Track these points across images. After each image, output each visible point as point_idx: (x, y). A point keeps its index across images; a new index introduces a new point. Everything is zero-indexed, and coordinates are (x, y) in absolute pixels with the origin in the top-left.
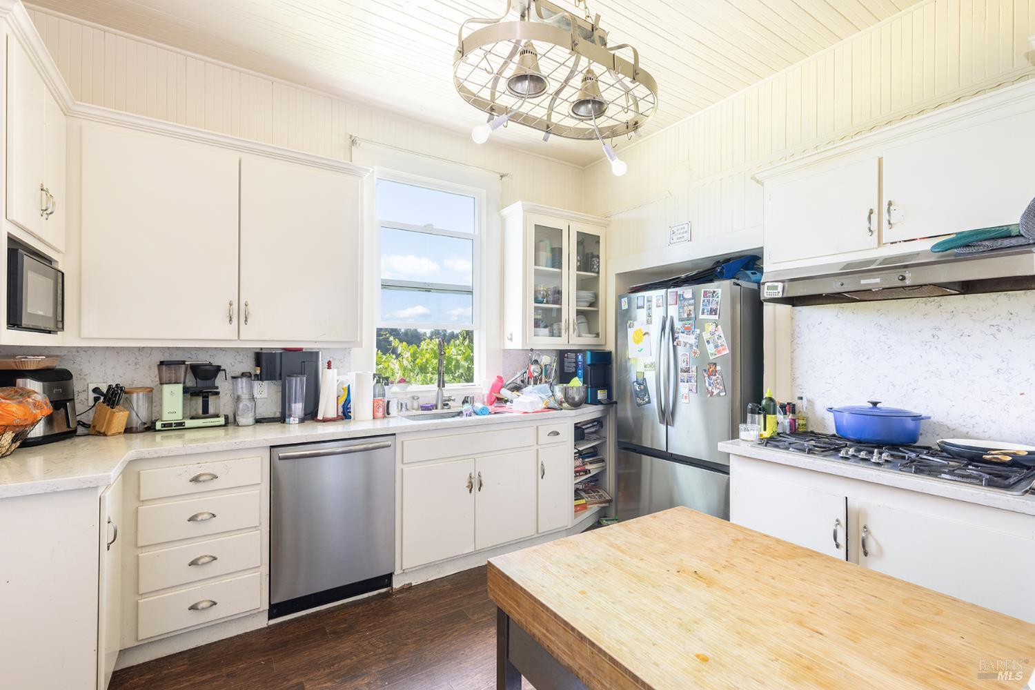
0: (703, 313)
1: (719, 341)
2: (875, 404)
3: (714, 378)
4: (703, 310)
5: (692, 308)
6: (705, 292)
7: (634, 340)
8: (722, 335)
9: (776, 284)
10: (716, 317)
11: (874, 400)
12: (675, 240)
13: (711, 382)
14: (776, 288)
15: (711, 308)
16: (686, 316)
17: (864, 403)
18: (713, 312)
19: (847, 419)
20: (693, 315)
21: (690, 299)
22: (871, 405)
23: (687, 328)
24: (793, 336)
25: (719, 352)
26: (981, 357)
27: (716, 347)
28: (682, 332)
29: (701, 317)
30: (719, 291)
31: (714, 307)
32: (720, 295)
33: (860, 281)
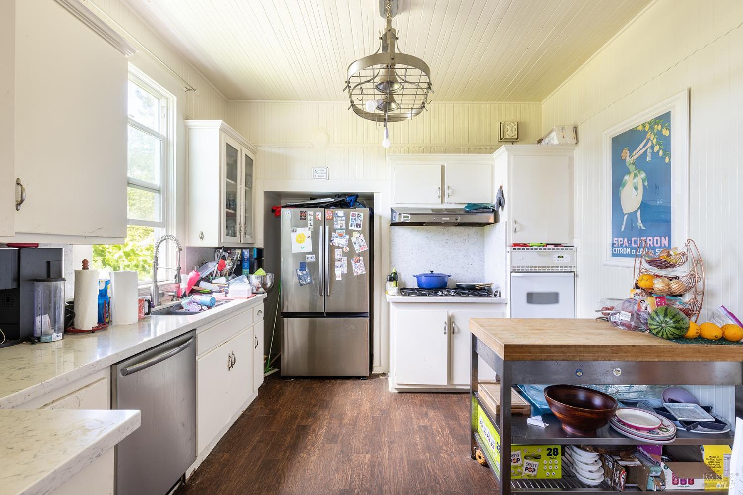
0: (351, 226)
1: (362, 243)
2: (432, 272)
3: (358, 264)
4: (352, 224)
5: (344, 222)
6: (352, 214)
7: (297, 241)
8: (363, 239)
9: (408, 215)
10: (360, 229)
11: (432, 270)
12: (317, 177)
13: (357, 266)
14: (408, 217)
15: (357, 224)
16: (339, 227)
17: (428, 272)
18: (359, 226)
19: (423, 279)
20: (344, 227)
21: (343, 217)
22: (431, 272)
23: (340, 234)
24: (391, 241)
25: (362, 249)
26: (460, 251)
27: (360, 246)
28: (336, 237)
29: (350, 228)
30: (362, 214)
31: (359, 223)
32: (362, 216)
33: (442, 219)
